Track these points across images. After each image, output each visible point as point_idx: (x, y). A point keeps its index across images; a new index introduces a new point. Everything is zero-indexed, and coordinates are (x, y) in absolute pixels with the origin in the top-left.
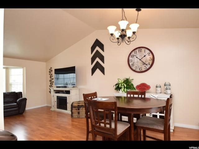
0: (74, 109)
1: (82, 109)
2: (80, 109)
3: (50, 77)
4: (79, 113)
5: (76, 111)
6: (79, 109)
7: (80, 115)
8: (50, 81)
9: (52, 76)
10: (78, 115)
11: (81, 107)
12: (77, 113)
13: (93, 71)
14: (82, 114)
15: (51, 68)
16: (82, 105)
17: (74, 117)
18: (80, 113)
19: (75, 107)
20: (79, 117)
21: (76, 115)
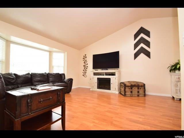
0: (127, 88)
1: (135, 88)
2: (133, 88)
3: (84, 63)
4: (131, 92)
5: (129, 90)
6: (131, 89)
7: (133, 94)
8: (84, 66)
9: (87, 62)
10: (131, 94)
11: (134, 86)
12: (130, 92)
13: (136, 55)
14: (135, 93)
15: (85, 55)
16: (135, 85)
17: (127, 96)
18: (133, 92)
19: (128, 86)
20: (131, 96)
21: (129, 94)
